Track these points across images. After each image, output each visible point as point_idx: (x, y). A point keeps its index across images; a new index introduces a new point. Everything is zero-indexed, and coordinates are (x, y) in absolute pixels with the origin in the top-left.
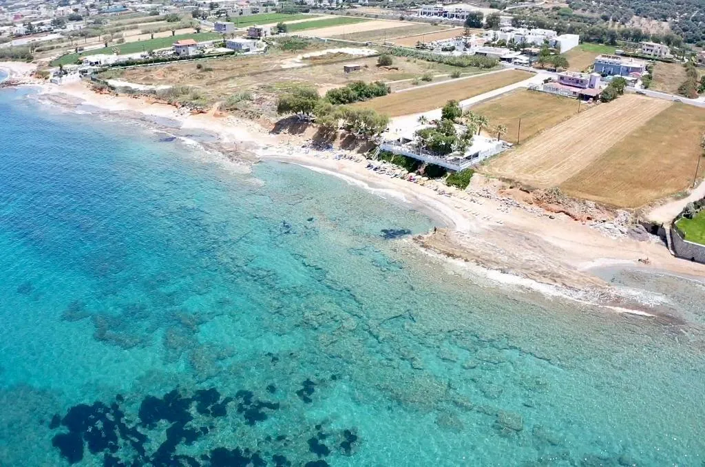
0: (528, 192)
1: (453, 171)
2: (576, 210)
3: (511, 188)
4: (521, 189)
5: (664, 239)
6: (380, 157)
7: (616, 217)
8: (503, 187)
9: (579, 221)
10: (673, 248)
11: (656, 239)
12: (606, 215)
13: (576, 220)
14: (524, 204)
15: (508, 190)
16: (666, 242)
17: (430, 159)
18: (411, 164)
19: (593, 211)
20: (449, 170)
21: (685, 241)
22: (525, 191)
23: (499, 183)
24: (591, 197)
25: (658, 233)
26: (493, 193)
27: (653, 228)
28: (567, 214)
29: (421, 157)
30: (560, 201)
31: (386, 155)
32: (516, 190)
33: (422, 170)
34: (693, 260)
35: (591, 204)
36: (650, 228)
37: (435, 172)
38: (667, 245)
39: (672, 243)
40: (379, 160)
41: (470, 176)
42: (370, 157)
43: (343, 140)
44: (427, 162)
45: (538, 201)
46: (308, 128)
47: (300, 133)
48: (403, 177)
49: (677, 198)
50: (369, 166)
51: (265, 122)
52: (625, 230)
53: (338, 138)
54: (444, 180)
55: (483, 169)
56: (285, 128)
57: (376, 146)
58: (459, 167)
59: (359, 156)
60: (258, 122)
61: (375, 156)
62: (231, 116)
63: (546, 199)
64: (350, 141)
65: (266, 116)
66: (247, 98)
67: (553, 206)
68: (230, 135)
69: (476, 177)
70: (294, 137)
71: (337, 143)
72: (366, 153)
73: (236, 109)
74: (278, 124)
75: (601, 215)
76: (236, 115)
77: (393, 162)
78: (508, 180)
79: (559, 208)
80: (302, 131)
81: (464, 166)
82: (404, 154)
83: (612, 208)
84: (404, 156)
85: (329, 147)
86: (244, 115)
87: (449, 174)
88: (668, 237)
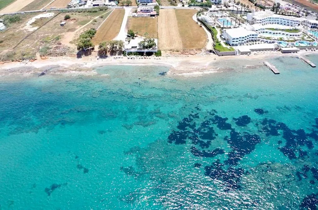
0: (178, 52)
1: (155, 52)
2: (192, 53)
4: (176, 52)
5: (214, 53)
7: (202, 51)
8: (171, 52)
9: (194, 55)
10: (217, 54)
11: (212, 53)
12: (199, 52)
14: (179, 55)
15: (173, 53)
16: (215, 53)
17: (146, 50)
18: (141, 54)
19: (196, 52)
20: (154, 52)
21: (219, 52)
23: (169, 52)
24: (194, 48)
26: (169, 55)
29: (143, 51)
30: (187, 51)
31: (130, 54)
33: (145, 54)
34: (223, 56)
35: (195, 50)
37: (149, 54)
40: (129, 56)
41: (161, 52)
42: (125, 55)
43: (109, 53)
44: (145, 52)
45: (182, 53)
46: (92, 52)
47: (90, 55)
48: (142, 58)
49: (208, 42)
50: (128, 58)
51: (71, 55)
52: (205, 54)
53: (108, 52)
54: (154, 55)
55: (160, 49)
56: (83, 55)
57: (123, 51)
58: (156, 51)
59: (119, 56)
60: (67, 56)
61: (127, 55)
62: (51, 57)
63: (184, 52)
64: (113, 52)
65: (69, 53)
66: (48, 48)
67: (187, 53)
68: (64, 64)
69: (162, 52)
70: (89, 57)
71: (108, 54)
72: (122, 55)
73: (51, 54)
74: (78, 54)
75: (198, 52)
76: (52, 56)
77: (134, 55)
78: (171, 50)
79: (188, 53)
80: (90, 54)
81: (157, 50)
82: (136, 51)
83: (200, 49)
84: (137, 52)
85: (107, 57)
86: (57, 55)
87: (154, 53)
88: (215, 52)
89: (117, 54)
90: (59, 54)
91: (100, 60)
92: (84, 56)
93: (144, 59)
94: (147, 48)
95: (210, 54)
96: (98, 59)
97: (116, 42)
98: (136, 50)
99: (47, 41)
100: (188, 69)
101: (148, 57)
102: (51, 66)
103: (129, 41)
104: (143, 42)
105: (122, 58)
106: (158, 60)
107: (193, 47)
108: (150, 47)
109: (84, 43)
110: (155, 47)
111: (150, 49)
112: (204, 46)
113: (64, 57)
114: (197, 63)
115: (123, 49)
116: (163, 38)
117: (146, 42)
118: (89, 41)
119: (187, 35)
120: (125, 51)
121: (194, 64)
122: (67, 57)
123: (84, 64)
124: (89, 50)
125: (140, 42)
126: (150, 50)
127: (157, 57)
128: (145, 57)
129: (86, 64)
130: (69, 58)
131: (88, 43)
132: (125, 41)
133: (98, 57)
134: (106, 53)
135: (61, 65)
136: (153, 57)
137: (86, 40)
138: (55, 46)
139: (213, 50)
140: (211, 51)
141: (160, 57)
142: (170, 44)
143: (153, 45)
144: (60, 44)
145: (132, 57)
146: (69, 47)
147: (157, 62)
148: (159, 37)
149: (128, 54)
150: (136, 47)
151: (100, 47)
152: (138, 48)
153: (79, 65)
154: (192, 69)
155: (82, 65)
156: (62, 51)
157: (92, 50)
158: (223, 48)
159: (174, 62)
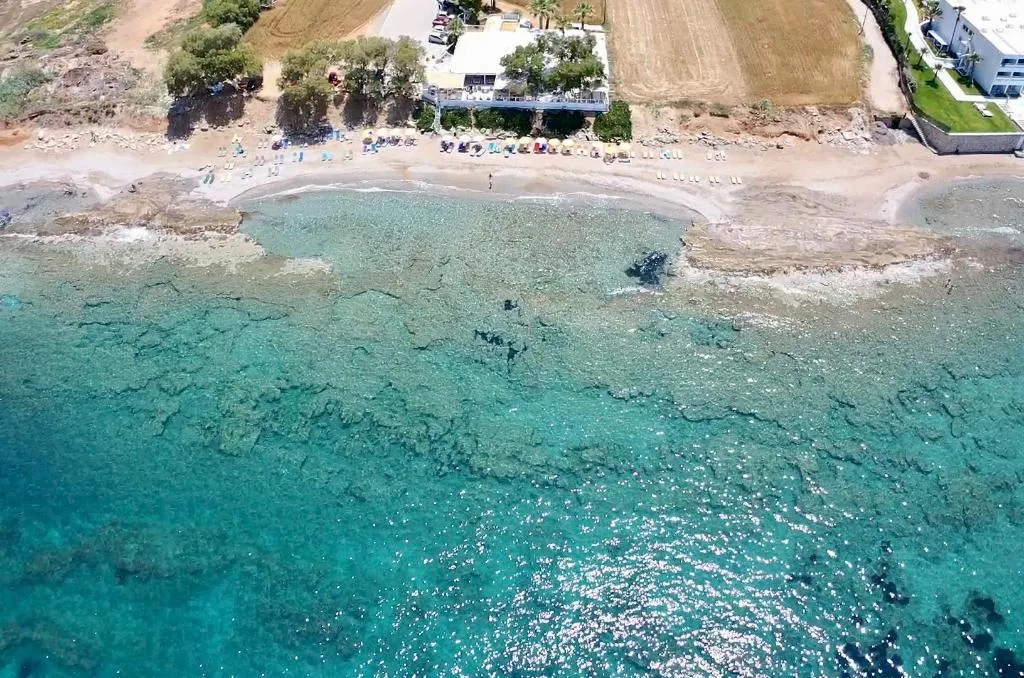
0: (726, 117)
1: (597, 114)
2: (801, 126)
3: (696, 116)
4: (712, 114)
5: (911, 130)
6: (447, 123)
7: (851, 120)
8: (684, 117)
9: (812, 140)
10: (930, 144)
11: (901, 135)
12: (838, 121)
13: (808, 140)
14: (732, 139)
15: (695, 121)
16: (916, 135)
17: (545, 101)
18: (515, 120)
19: (821, 120)
20: (589, 113)
21: (950, 134)
22: (719, 116)
23: (673, 113)
24: (809, 99)
25: (900, 126)
26: (676, 132)
27: (893, 121)
28: (793, 134)
29: (527, 102)
30: (778, 118)
31: (456, 117)
32: (705, 117)
33: (538, 124)
34: (957, 153)
35: (813, 110)
36: (890, 123)
37: (563, 123)
38: (921, 141)
39: (926, 137)
40: (448, 128)
41: (628, 114)
42: (425, 126)
43: (342, 107)
44: (540, 111)
45: (746, 127)
46: (248, 106)
47: (235, 119)
48: (523, 150)
49: (871, 60)
50: (445, 147)
51: (139, 123)
52: (868, 136)
53: (331, 106)
54: (590, 133)
55: (627, 93)
56: (198, 119)
57: (419, 102)
58: (604, 106)
59: (396, 132)
60: (120, 124)
61: (436, 123)
62: (41, 132)
63: (757, 120)
64: (359, 109)
65: (132, 107)
66: (38, 79)
67: (771, 129)
68: (96, 177)
69: (635, 112)
70: (233, 132)
71: (335, 117)
72: (411, 122)
73: (42, 113)
74: (173, 116)
75: (833, 122)
76: (50, 124)
77: (479, 125)
78: (684, 104)
79: (781, 128)
80: (239, 113)
81: (607, 102)
82: (490, 106)
83: (840, 109)
84: (493, 109)
85: (326, 131)
86: (70, 116)
87: (592, 120)
88: (918, 129)
89: (382, 118)
90: (83, 113)
91: (291, 151)
92: (204, 124)
93: (533, 158)
94: (550, 86)
95: (892, 142)
96: (276, 147)
97: (380, 51)
98: (491, 95)
99: (42, 36)
100: (790, 243)
101: (554, 142)
102: (33, 185)
103: (453, 41)
104: (530, 51)
105: (411, 142)
106: (617, 166)
107: (805, 90)
108: (571, 81)
109: (201, 54)
110: (598, 83)
111: (568, 95)
112: (857, 88)
113: (101, 131)
114: (835, 198)
115: (419, 92)
116: (635, 22)
117: (545, 54)
118: (229, 43)
119: (760, 13)
120: (430, 102)
121: (818, 204)
122: (119, 132)
123: (201, 182)
124: (232, 89)
125: (511, 51)
126: (571, 100)
127: (612, 149)
128: (542, 141)
129: (210, 179)
130: (127, 134)
131: (225, 57)
132: (425, 44)
133: (278, 136)
134: (322, 108)
135: (80, 181)
136: (582, 144)
137: (216, 39)
138: (72, 64)
139: (910, 116)
140: (895, 122)
141: (625, 146)
142: (674, 62)
143: (589, 73)
144: (98, 53)
145: (464, 139)
146: (136, 72)
147: (609, 180)
148: (612, 15)
149: (443, 121)
150: (491, 79)
151: (292, 76)
152: (500, 84)
153: (172, 184)
154: (816, 238)
155: (189, 184)
156: (96, 98)
157: (249, 89)
158: (956, 105)
159: (704, 184)
